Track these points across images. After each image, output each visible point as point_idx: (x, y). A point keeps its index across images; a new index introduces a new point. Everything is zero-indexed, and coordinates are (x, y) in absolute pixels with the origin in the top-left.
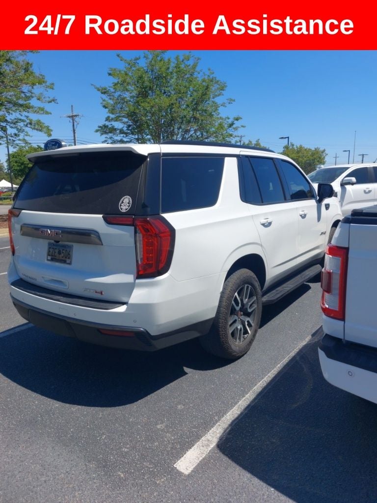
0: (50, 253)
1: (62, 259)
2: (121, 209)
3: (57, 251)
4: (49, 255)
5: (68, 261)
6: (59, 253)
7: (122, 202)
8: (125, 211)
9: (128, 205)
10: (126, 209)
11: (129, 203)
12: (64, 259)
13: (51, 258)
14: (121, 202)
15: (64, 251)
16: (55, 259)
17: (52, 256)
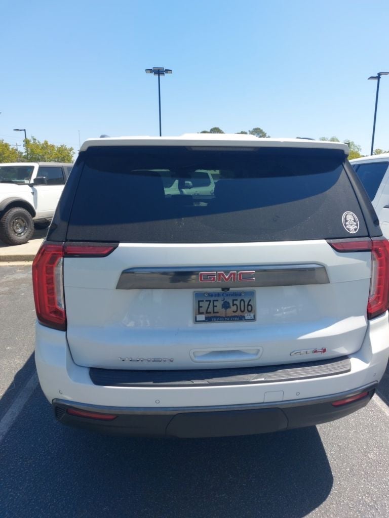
0: (203, 310)
1: (234, 314)
2: (348, 229)
3: (219, 304)
4: (200, 313)
5: (248, 316)
6: (226, 306)
7: (346, 221)
8: (354, 232)
9: (355, 223)
10: (355, 230)
11: (355, 221)
12: (239, 313)
13: (206, 318)
14: (343, 220)
15: (237, 303)
16: (217, 317)
17: (207, 313)
